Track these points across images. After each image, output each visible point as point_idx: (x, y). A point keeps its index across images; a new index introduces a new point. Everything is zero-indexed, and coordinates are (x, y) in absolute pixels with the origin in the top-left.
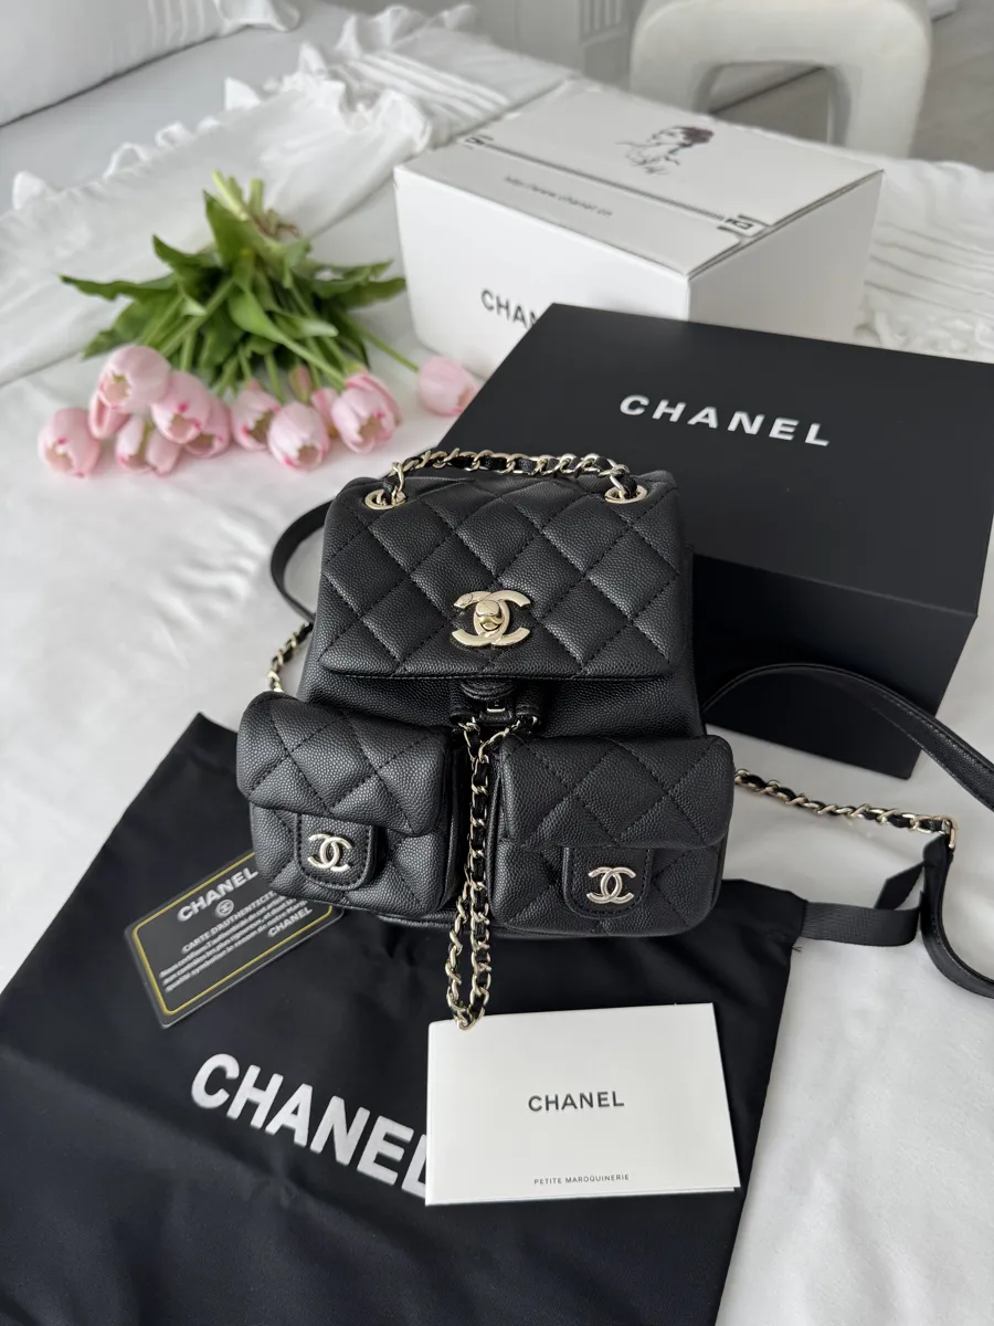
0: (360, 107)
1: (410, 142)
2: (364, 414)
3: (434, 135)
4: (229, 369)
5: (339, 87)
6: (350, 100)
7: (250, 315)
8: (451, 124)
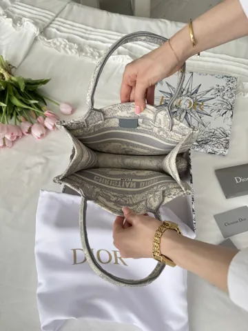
0: (18, 24)
1: (35, 34)
2: (53, 124)
3: (40, 30)
4: (14, 114)
5: (11, 19)
6: (15, 22)
7: (16, 102)
8: (43, 25)
